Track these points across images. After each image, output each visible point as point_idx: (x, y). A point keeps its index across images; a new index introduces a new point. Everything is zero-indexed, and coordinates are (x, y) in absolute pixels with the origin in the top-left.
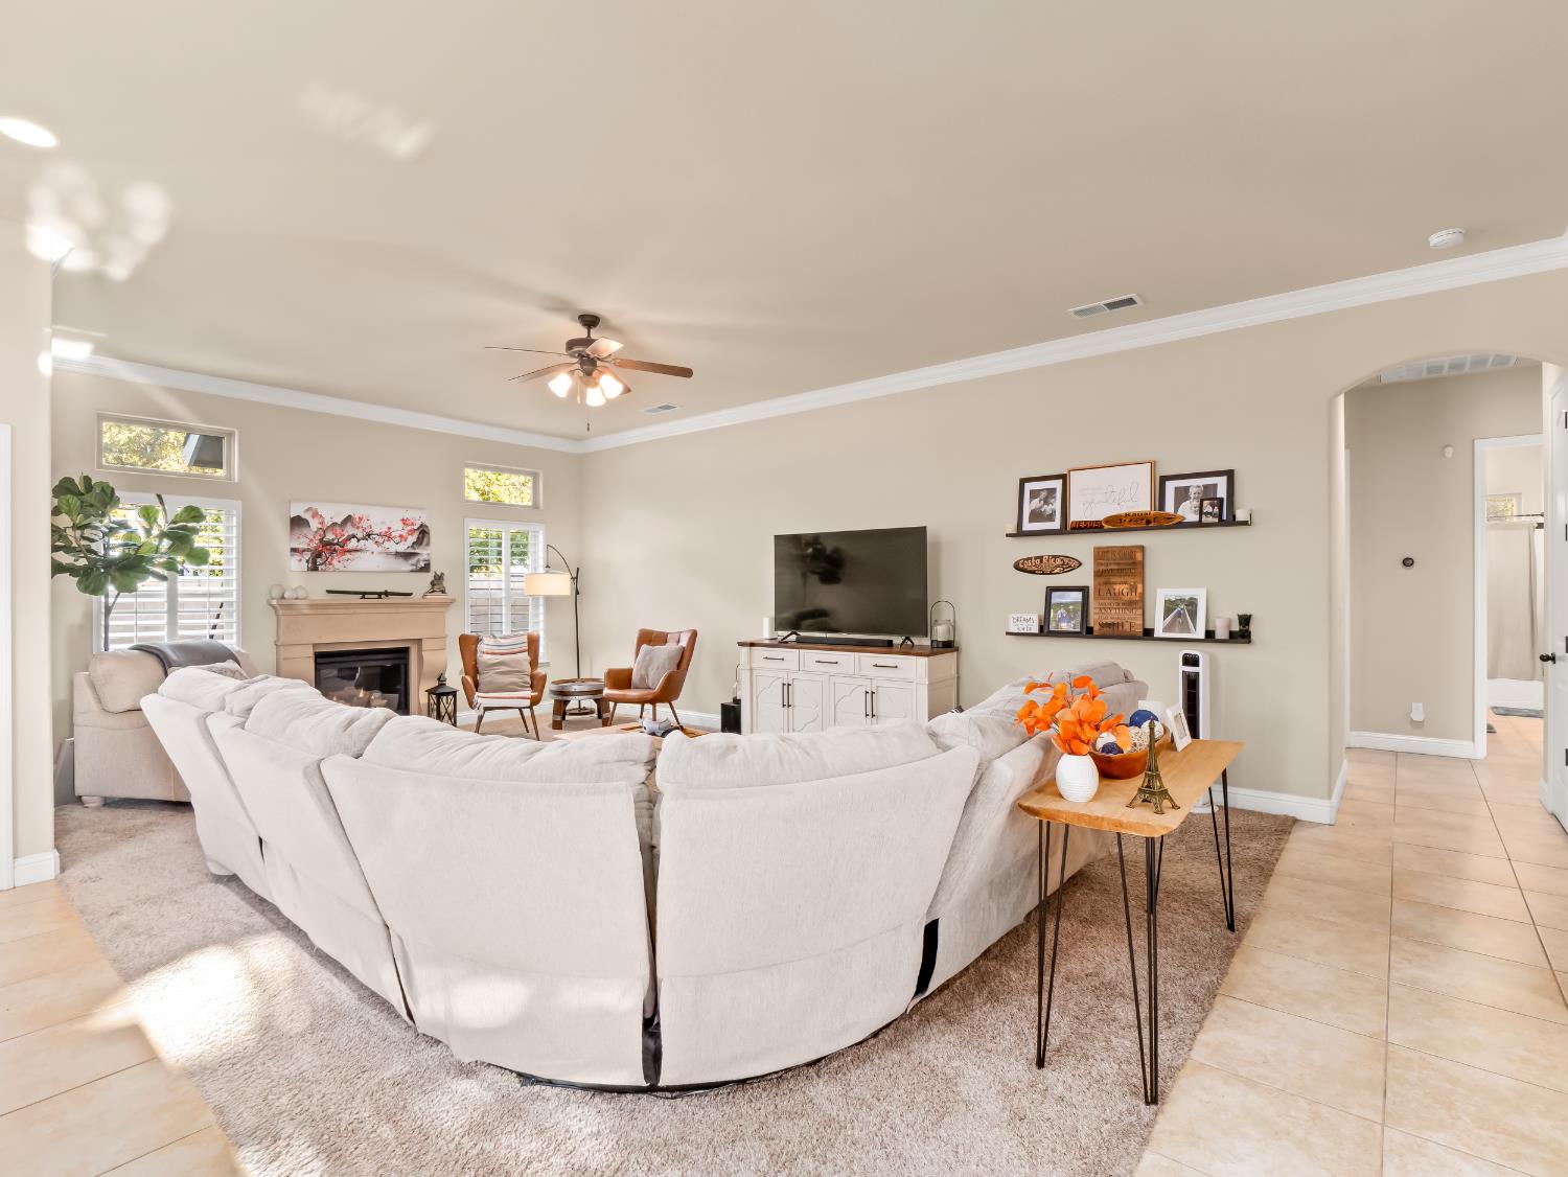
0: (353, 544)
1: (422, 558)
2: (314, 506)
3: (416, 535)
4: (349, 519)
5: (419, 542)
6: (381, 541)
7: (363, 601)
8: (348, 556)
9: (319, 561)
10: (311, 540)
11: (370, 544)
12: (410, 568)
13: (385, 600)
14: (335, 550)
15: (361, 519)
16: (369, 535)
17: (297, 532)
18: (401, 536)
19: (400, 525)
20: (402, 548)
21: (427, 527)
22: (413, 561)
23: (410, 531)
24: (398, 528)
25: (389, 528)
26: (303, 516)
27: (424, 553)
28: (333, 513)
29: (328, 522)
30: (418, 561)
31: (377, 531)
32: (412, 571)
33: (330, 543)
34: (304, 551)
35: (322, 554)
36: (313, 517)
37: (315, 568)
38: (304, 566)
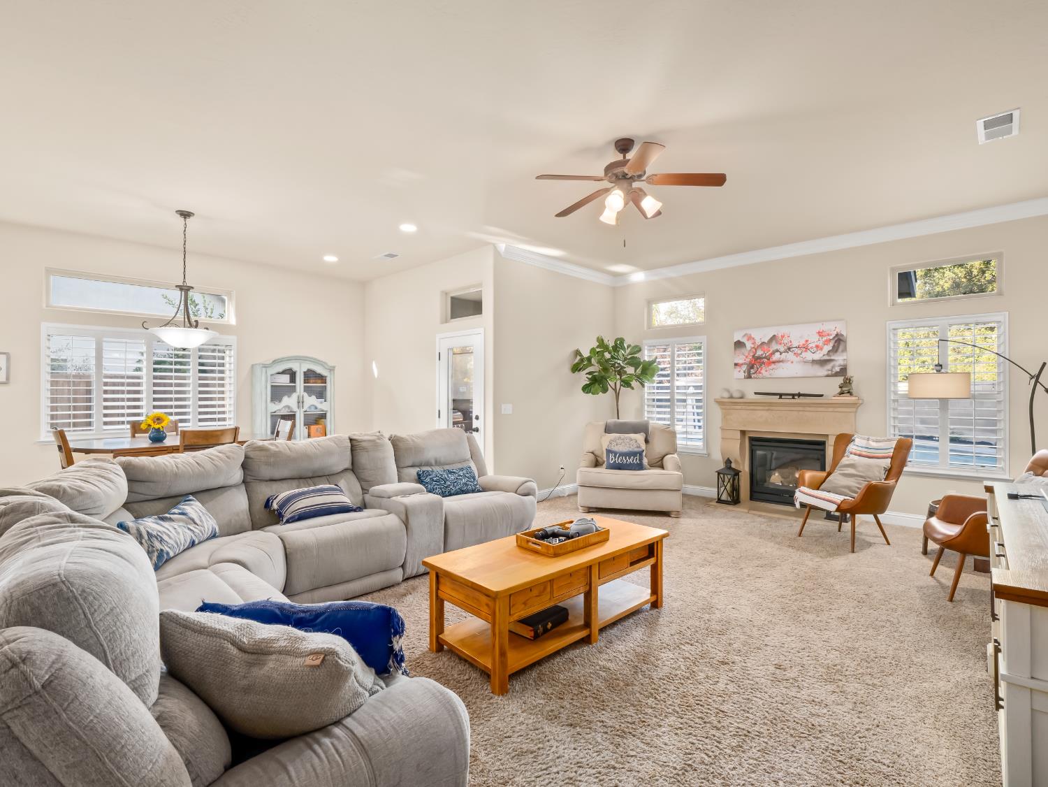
0: (777, 356)
1: (837, 363)
2: (748, 332)
3: (831, 344)
4: (774, 338)
5: (835, 350)
6: (799, 352)
7: (781, 401)
8: (773, 366)
9: (752, 371)
10: (747, 357)
11: (790, 356)
12: (826, 373)
13: (797, 400)
14: (764, 363)
15: (783, 337)
16: (789, 349)
17: (738, 352)
18: (817, 346)
19: (817, 337)
20: (818, 356)
21: (842, 335)
22: (829, 366)
23: (826, 341)
24: (814, 340)
25: (807, 341)
26: (742, 340)
27: (839, 359)
28: (762, 335)
29: (758, 342)
30: (833, 367)
31: (795, 344)
32: (827, 376)
33: (759, 358)
34: (742, 364)
35: (755, 365)
36: (748, 340)
37: (749, 377)
38: (742, 375)
